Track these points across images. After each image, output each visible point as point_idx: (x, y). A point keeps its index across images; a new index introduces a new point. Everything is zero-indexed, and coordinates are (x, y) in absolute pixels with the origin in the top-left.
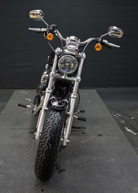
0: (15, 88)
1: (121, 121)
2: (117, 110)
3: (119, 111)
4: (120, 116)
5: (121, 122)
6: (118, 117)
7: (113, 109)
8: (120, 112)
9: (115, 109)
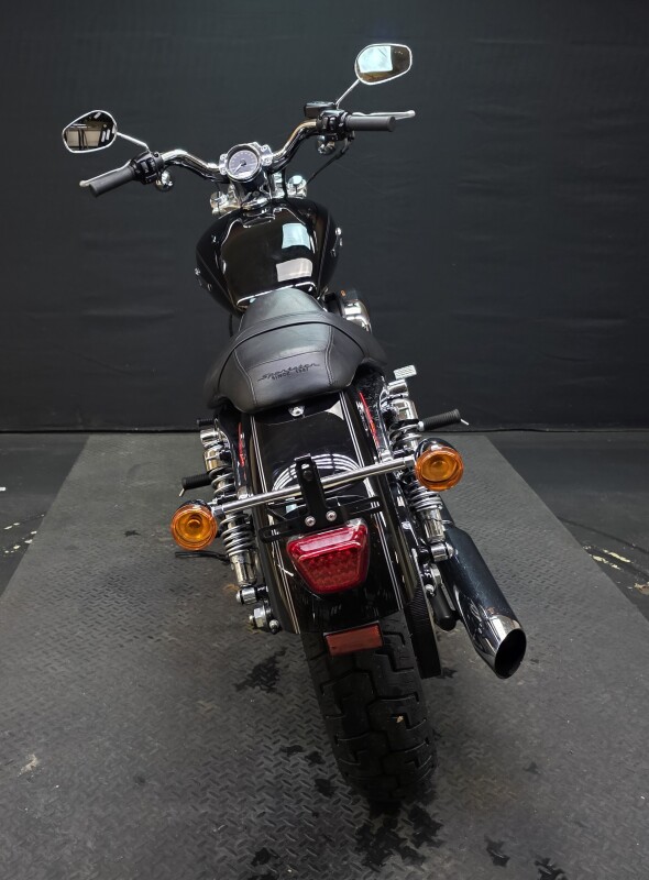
0: (81, 428)
1: (637, 586)
2: (605, 535)
3: (613, 538)
4: (623, 559)
5: (638, 590)
6: (615, 566)
7: (581, 526)
8: (618, 540)
9: (594, 530)
